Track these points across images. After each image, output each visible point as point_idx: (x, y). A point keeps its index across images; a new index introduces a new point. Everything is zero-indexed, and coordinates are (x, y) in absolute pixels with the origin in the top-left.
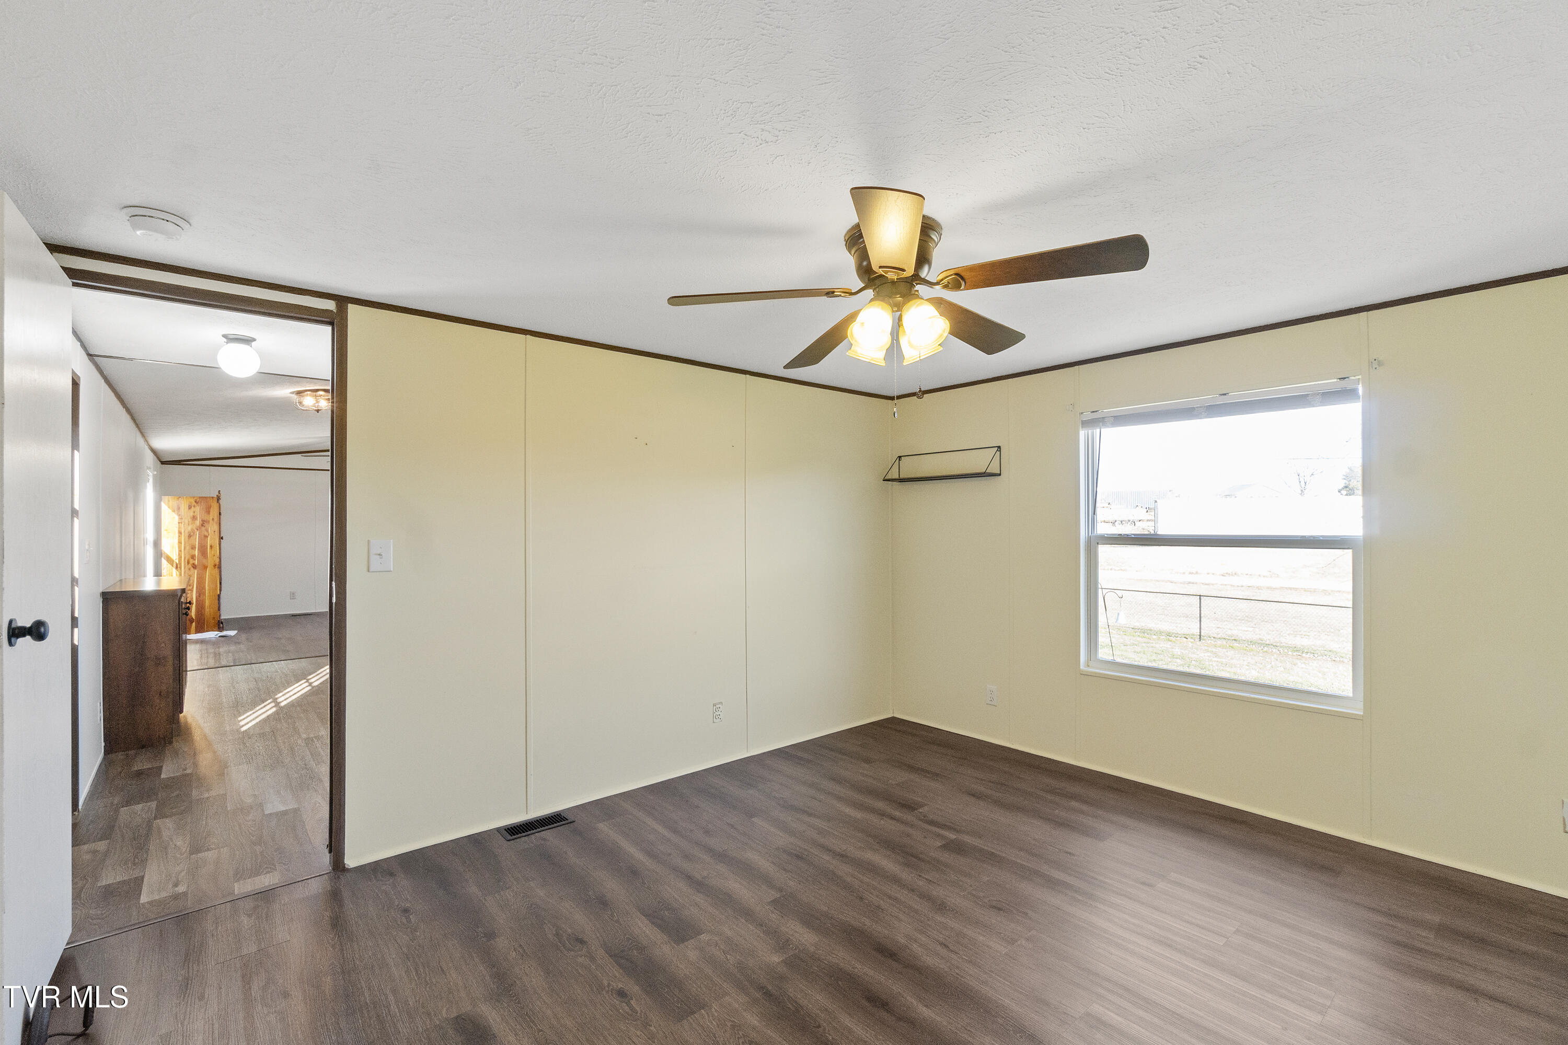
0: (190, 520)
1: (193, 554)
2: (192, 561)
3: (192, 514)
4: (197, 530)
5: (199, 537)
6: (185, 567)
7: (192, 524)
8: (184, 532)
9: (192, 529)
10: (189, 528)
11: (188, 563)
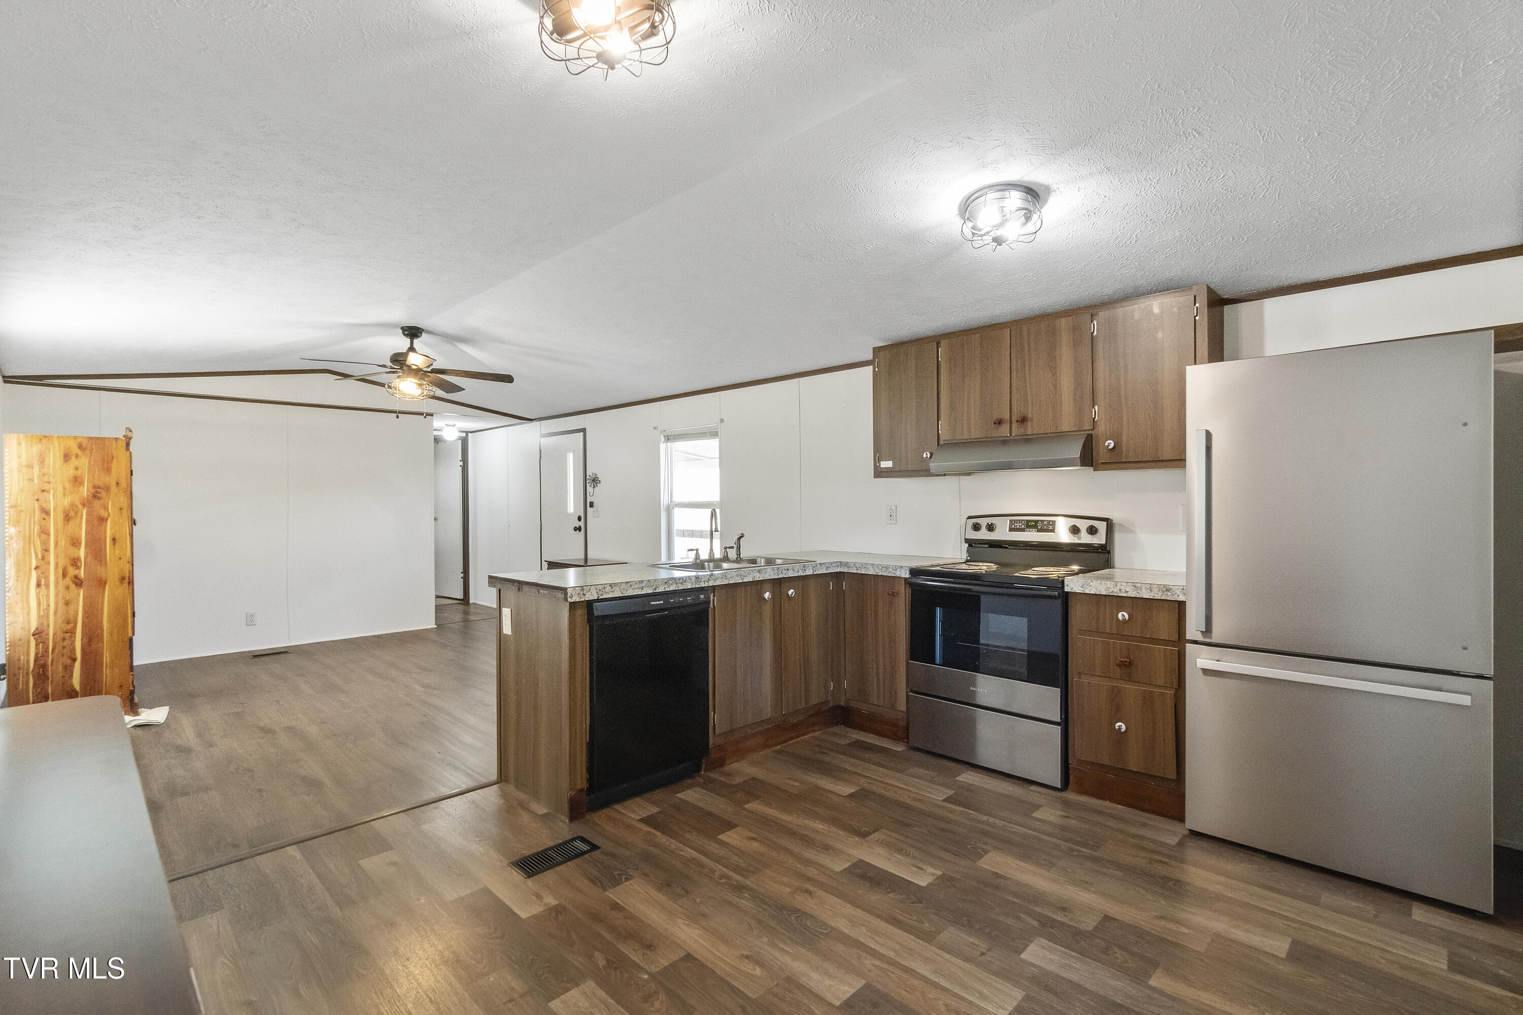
0: (67, 486)
1: (76, 555)
2: (72, 572)
3: (72, 472)
4: (84, 505)
5: (87, 519)
6: (57, 584)
7: (71, 493)
8: (55, 509)
9: (73, 505)
10: (67, 502)
11: (64, 576)
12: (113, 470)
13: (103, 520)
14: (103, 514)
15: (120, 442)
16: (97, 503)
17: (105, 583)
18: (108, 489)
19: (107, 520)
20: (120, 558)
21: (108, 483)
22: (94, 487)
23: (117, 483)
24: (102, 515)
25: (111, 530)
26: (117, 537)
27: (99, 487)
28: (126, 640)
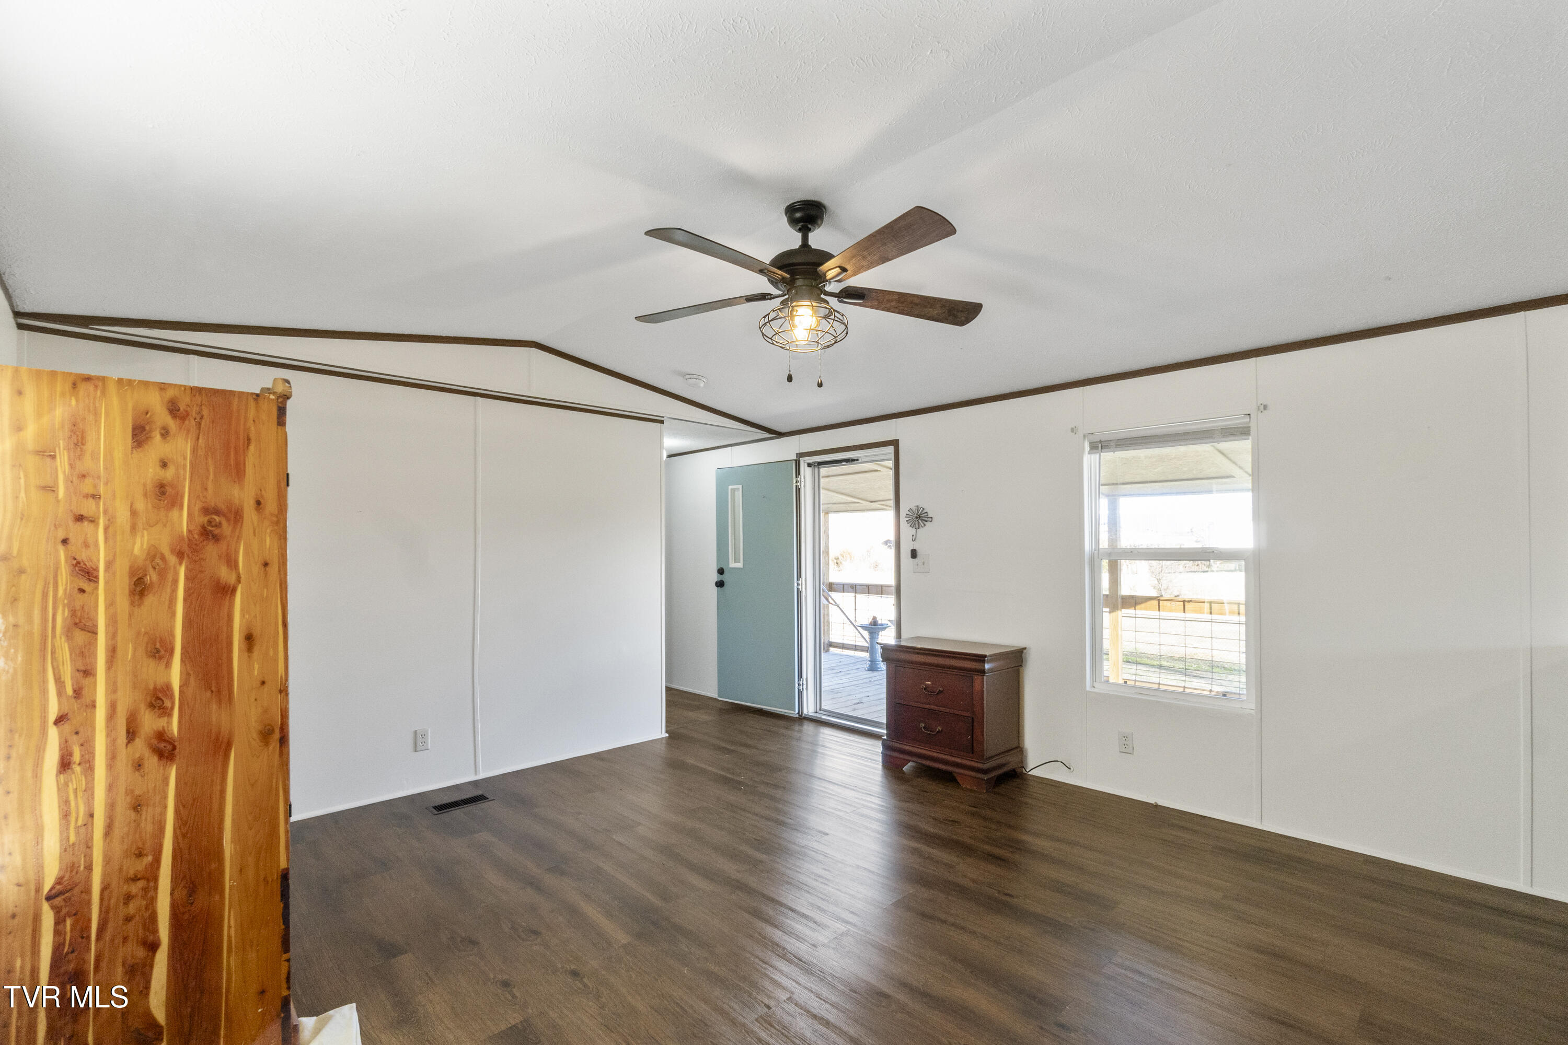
0: (140, 505)
1: (160, 681)
2: (149, 723)
3: (152, 472)
4: (180, 555)
5: (187, 590)
6: (112, 758)
7: (149, 525)
8: (109, 565)
9: (154, 555)
10: (139, 546)
11: (131, 734)
12: (249, 470)
13: (225, 591)
14: (225, 574)
15: (264, 406)
16: (211, 551)
17: (229, 745)
18: (236, 516)
19: (234, 590)
20: (263, 683)
21: (237, 501)
22: (206, 511)
23: (258, 503)
24: (223, 581)
25: (243, 616)
26: (256, 632)
27: (217, 512)
28: (275, 876)
